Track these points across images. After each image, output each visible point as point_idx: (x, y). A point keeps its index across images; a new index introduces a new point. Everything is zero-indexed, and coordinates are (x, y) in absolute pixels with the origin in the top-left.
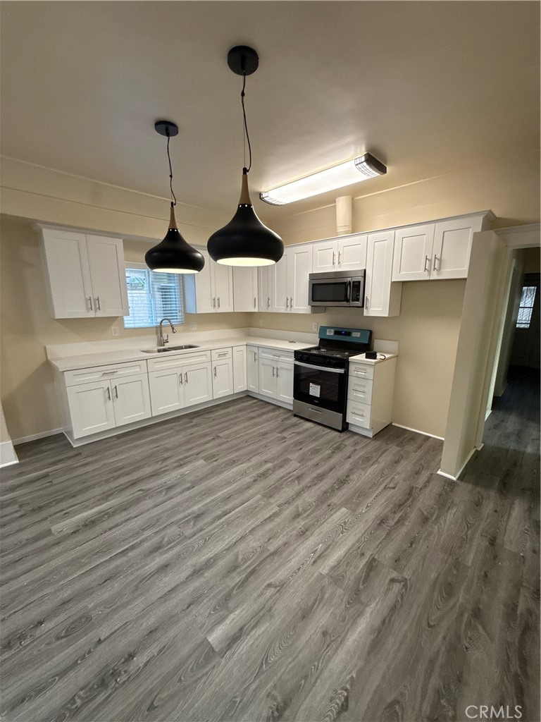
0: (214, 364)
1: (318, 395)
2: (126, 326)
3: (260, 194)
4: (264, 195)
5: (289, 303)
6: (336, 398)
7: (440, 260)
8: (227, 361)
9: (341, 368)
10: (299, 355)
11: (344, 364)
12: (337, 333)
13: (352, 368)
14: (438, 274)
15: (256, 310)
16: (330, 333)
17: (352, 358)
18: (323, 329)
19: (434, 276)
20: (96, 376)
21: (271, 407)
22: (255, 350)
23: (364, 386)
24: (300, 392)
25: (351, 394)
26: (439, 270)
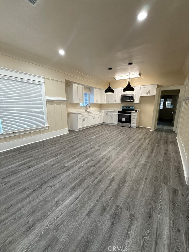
0: (99, 115)
1: (124, 120)
2: (80, 106)
3: (114, 78)
4: (115, 78)
5: (115, 101)
6: (128, 120)
7: (149, 92)
8: (101, 115)
9: (130, 114)
10: (119, 112)
11: (131, 113)
12: (126, 108)
13: (132, 114)
14: (149, 95)
15: (105, 103)
16: (125, 108)
17: (132, 112)
18: (123, 107)
19: (148, 95)
20: (81, 115)
21: (110, 125)
22: (107, 112)
23: (135, 117)
24: (120, 121)
25: (132, 119)
26: (149, 94)
